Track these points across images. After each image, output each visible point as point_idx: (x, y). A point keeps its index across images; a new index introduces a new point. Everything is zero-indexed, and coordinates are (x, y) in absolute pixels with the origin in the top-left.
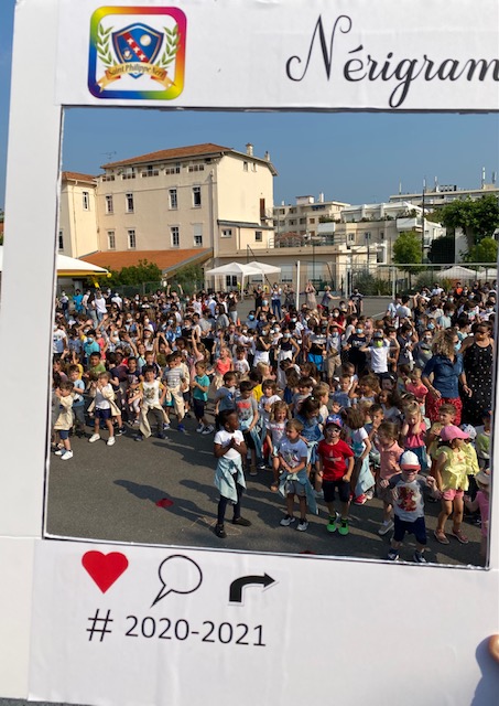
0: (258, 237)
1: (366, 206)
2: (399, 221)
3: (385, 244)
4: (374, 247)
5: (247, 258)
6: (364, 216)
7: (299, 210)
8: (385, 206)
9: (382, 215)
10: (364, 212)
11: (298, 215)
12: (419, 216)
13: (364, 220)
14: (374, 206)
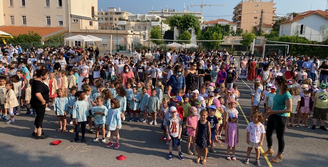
0: (91, 24)
1: (139, 15)
2: (152, 22)
3: (147, 32)
4: (142, 32)
5: (86, 33)
6: (138, 19)
7: (109, 14)
8: (147, 15)
9: (146, 19)
10: (138, 17)
11: (109, 16)
12: (160, 21)
13: (138, 21)
14: (142, 15)
